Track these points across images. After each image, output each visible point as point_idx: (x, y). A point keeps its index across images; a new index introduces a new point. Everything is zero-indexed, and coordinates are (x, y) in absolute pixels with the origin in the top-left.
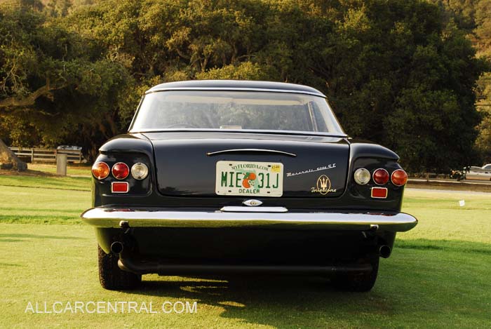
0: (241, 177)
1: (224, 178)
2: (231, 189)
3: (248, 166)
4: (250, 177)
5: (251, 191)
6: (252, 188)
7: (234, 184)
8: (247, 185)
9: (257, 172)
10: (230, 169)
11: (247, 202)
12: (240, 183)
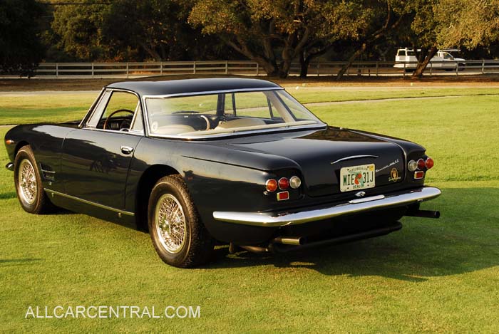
0: (354, 177)
1: (345, 180)
2: (348, 186)
3: (357, 169)
4: (359, 176)
5: (360, 186)
6: (360, 184)
7: (350, 183)
8: (357, 182)
9: (362, 172)
10: (347, 173)
11: (358, 194)
12: (354, 182)
